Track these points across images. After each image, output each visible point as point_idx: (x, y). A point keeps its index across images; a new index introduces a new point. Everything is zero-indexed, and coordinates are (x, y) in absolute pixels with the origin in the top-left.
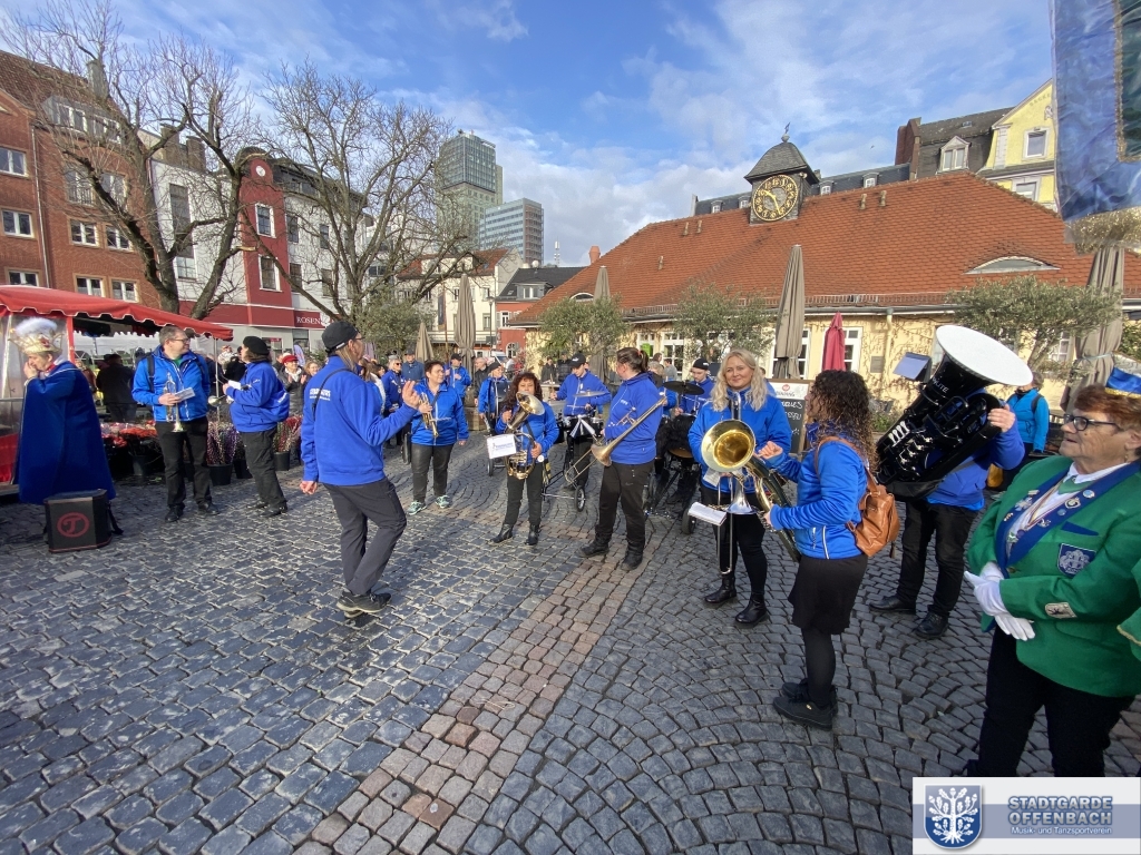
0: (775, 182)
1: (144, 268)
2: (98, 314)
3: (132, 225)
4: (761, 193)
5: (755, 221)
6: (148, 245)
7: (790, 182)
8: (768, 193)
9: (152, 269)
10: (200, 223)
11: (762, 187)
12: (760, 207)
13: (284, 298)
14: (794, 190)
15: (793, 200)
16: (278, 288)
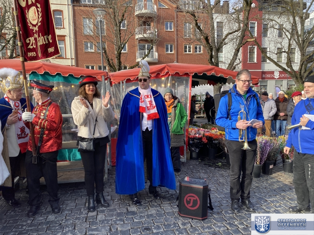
1: (209, 57)
2: (201, 73)
3: (207, 39)
6: (211, 46)
9: (211, 57)
10: (230, 33)
13: (258, 65)
16: (255, 61)
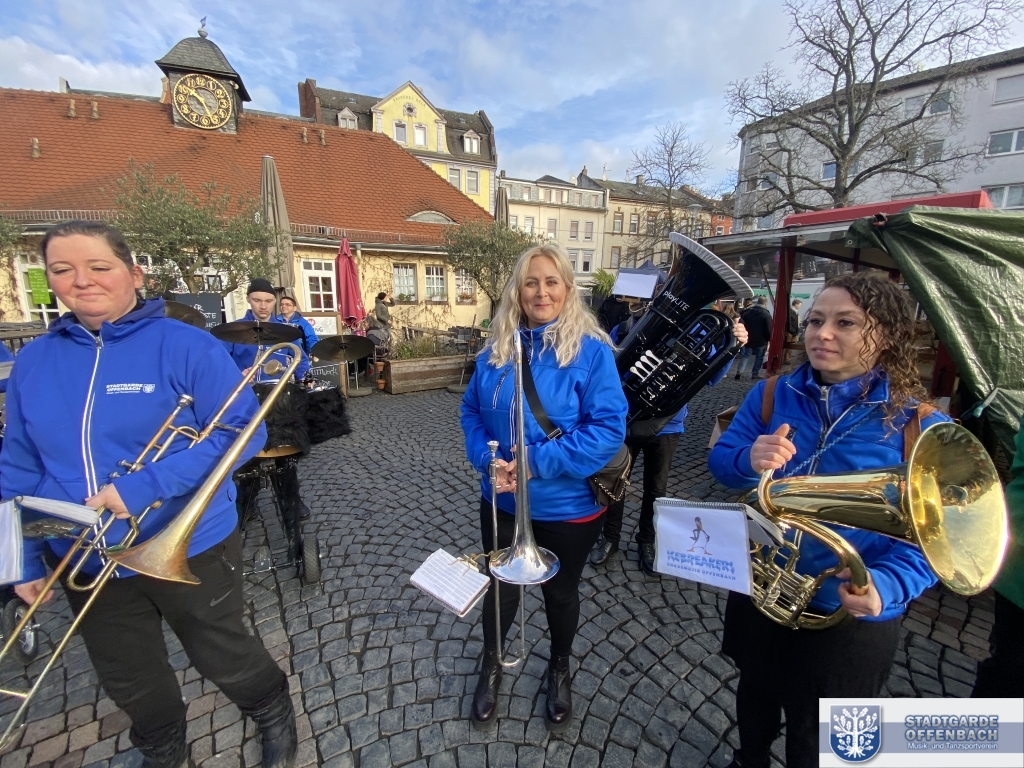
0: (200, 81)
4: (182, 88)
5: (181, 123)
7: (218, 87)
8: (193, 92)
11: (183, 83)
12: (185, 107)
14: (226, 98)
15: (227, 110)
